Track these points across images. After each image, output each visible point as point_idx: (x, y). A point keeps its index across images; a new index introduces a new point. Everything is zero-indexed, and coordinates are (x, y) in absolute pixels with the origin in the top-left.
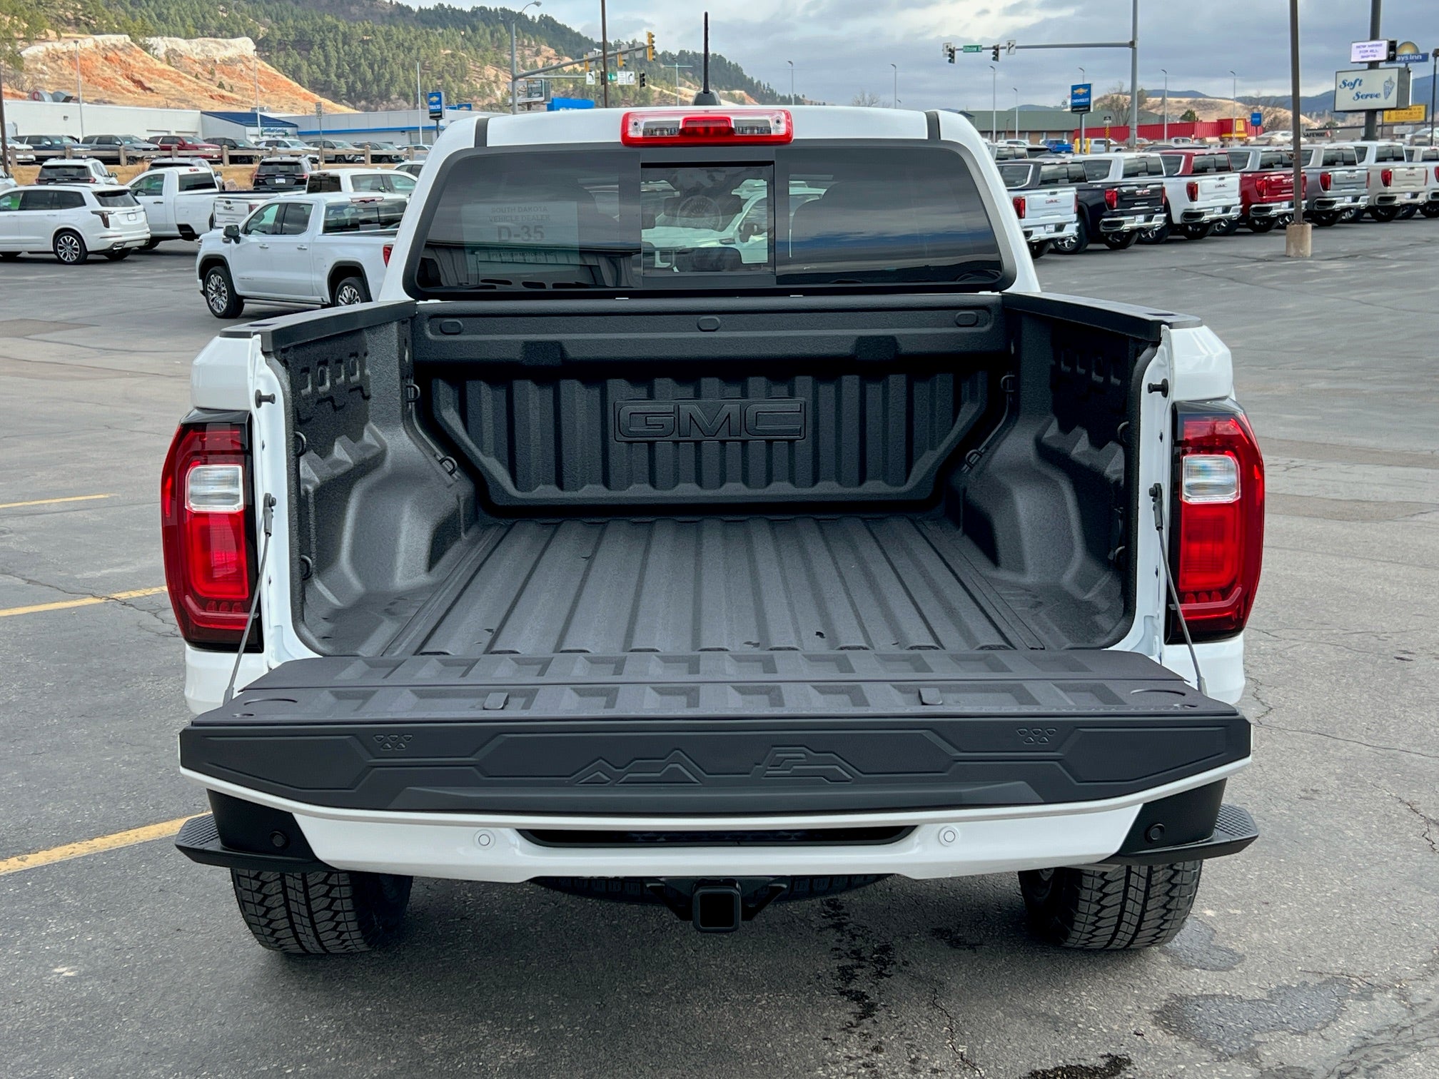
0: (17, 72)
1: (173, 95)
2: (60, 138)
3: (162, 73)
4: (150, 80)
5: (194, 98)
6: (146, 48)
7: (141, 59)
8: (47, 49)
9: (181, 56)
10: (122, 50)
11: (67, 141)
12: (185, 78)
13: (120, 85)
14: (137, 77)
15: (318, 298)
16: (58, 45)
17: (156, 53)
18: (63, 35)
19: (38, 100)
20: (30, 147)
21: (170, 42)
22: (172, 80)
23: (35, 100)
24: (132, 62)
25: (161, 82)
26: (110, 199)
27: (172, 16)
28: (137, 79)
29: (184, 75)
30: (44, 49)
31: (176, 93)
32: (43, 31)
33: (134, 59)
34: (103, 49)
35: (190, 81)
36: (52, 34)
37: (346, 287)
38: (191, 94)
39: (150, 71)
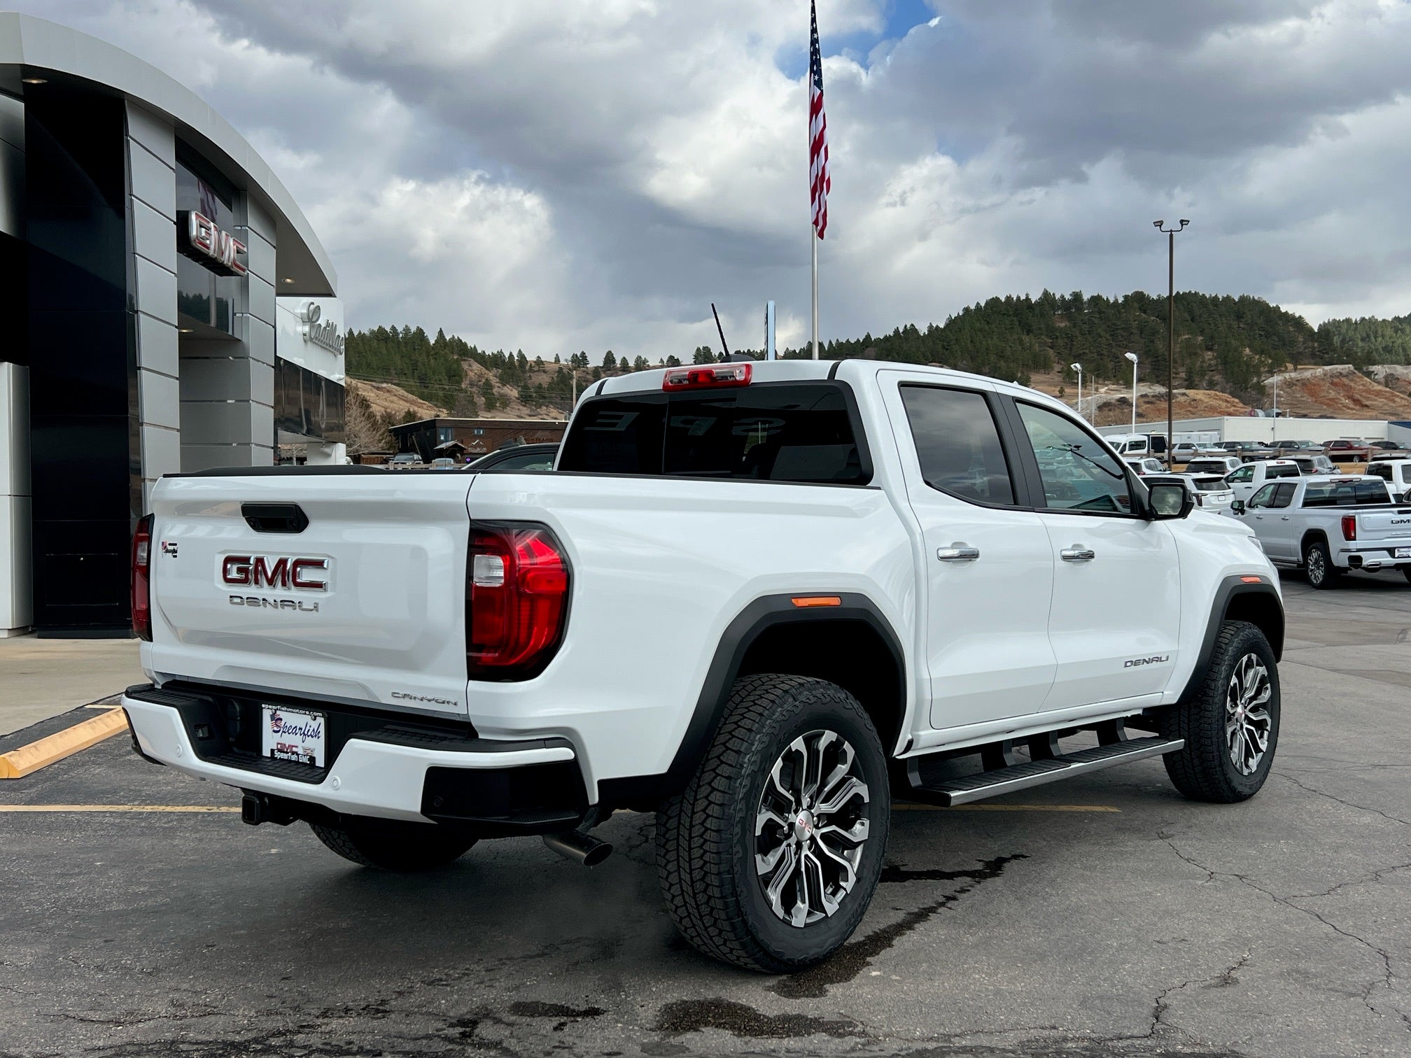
0: (1259, 396)
1: (1386, 410)
2: (1250, 443)
3: (1378, 393)
4: (1368, 399)
5: (1404, 412)
6: (1369, 374)
7: (1361, 382)
8: (1285, 378)
9: (1398, 379)
10: (1346, 376)
11: (1255, 446)
12: (1398, 396)
13: (1341, 404)
14: (1357, 396)
15: (1295, 559)
16: (1293, 375)
17: (1376, 377)
18: (1299, 367)
19: (1254, 416)
20: (1225, 450)
21: (1389, 368)
22: (1386, 398)
23: (1251, 416)
24: (1352, 384)
25: (1375, 400)
26: (1204, 485)
27: (1397, 348)
28: (1356, 398)
29: (1397, 394)
30: (1283, 378)
31: (1388, 408)
32: (1284, 365)
33: (1355, 383)
34: (1331, 376)
35: (1402, 398)
36: (1290, 366)
37: (1314, 550)
38: (1401, 409)
39: (1369, 391)
